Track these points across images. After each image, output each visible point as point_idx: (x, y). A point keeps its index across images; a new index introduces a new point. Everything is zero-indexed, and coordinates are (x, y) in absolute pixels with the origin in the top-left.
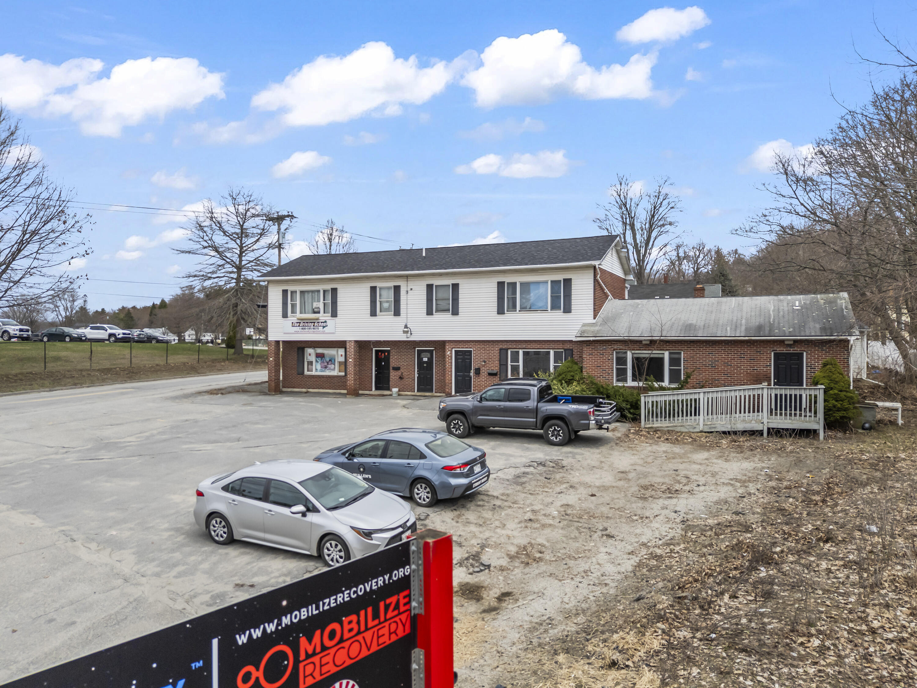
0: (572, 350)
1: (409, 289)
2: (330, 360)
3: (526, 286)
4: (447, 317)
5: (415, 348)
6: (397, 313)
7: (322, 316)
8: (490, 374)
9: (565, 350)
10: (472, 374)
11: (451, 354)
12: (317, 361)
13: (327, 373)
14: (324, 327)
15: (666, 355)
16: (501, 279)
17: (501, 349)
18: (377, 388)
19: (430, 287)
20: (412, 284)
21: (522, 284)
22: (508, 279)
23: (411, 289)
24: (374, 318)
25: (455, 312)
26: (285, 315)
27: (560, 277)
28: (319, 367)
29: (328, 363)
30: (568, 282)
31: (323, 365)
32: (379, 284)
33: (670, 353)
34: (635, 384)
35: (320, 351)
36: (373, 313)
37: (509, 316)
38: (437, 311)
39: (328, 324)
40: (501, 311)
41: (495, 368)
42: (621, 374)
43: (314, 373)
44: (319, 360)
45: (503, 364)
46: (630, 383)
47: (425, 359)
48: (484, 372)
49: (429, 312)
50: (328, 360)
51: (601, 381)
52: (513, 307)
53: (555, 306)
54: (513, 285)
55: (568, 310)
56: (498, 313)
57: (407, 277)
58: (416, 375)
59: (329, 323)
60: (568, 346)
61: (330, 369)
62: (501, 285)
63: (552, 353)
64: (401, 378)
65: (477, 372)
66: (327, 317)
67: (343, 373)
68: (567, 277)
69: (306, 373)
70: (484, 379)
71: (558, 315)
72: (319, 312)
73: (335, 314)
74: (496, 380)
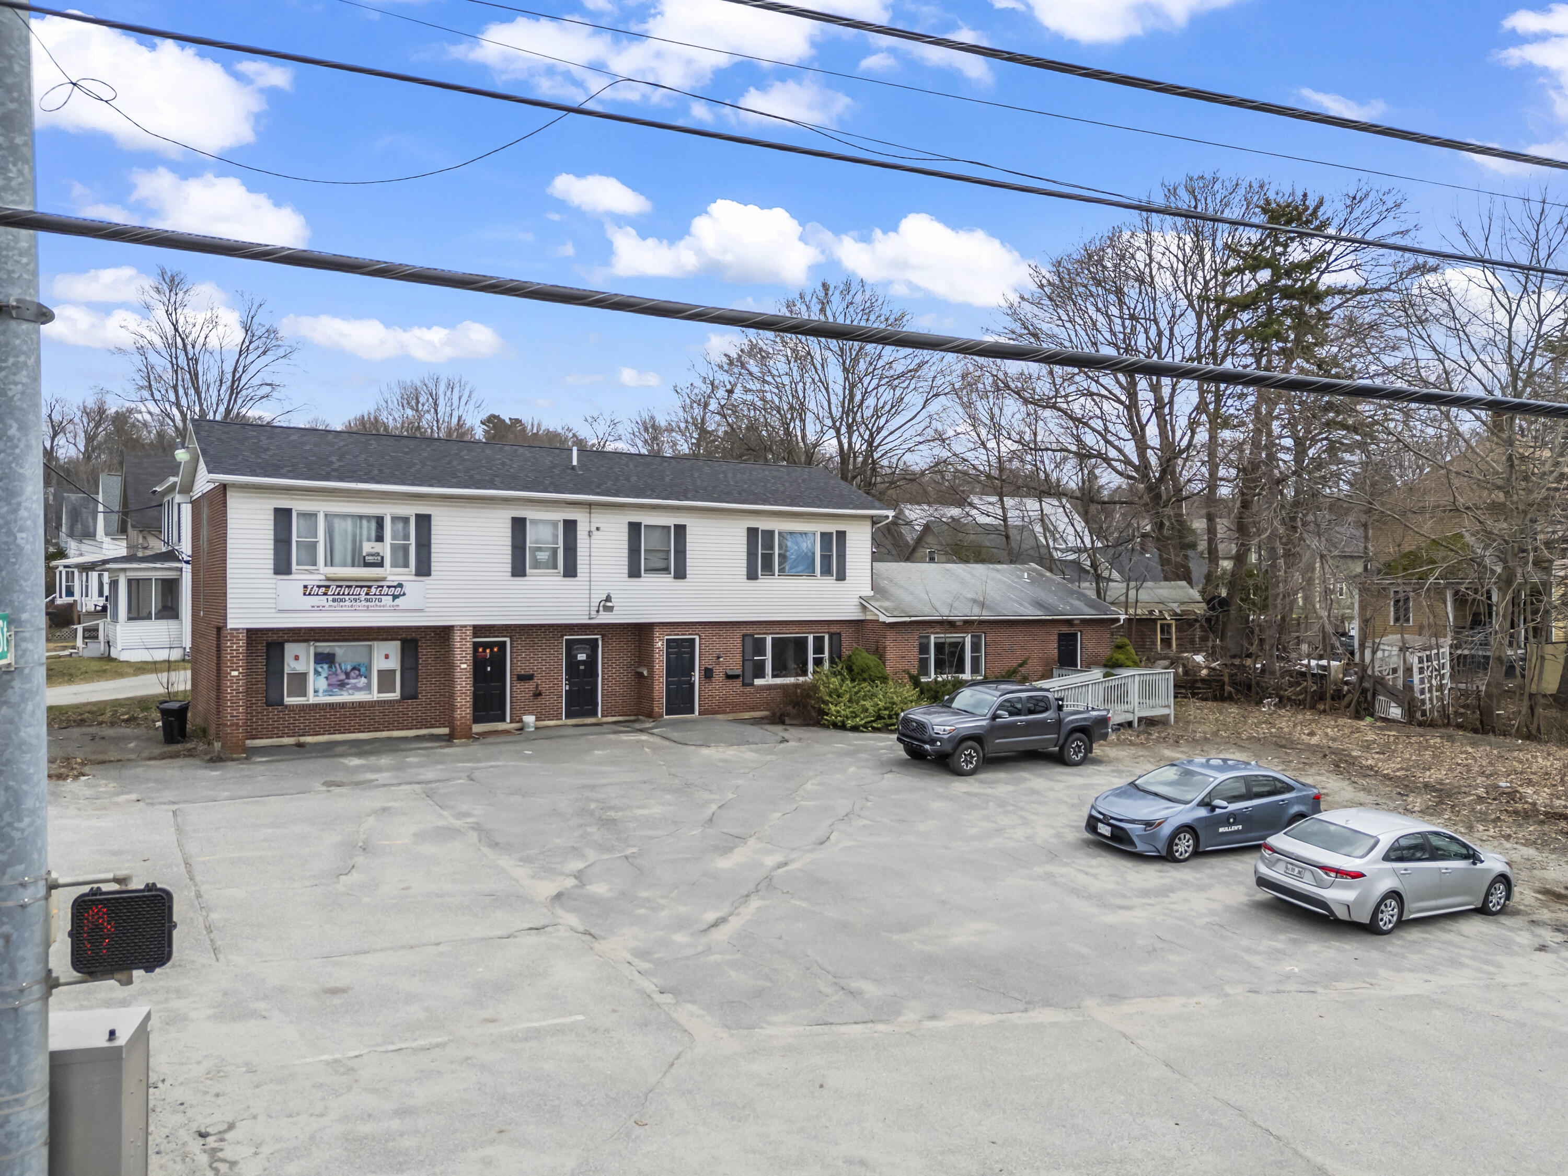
0: (839, 634)
1: (593, 529)
2: (354, 669)
3: (785, 538)
4: (665, 582)
5: (563, 637)
6: (570, 571)
7: (390, 573)
8: (729, 677)
9: (831, 636)
10: (696, 677)
11: (659, 643)
12: (317, 673)
13: (344, 697)
14: (395, 597)
15: (968, 639)
16: (754, 524)
17: (744, 636)
18: (478, 719)
19: (634, 528)
20: (600, 519)
21: (781, 534)
22: (763, 525)
23: (598, 529)
24: (519, 581)
25: (681, 574)
26: (282, 567)
27: (832, 527)
29: (347, 675)
30: (842, 535)
31: (334, 680)
32: (529, 514)
33: (972, 636)
34: (939, 678)
35: (325, 647)
36: (518, 570)
37: (765, 583)
38: (646, 571)
39: (405, 590)
40: (752, 575)
41: (736, 665)
42: (924, 669)
43: (312, 699)
45: (747, 660)
46: (934, 677)
47: (582, 657)
48: (719, 674)
49: (634, 572)
50: (349, 668)
52: (768, 567)
53: (826, 571)
54: (768, 537)
55: (841, 577)
56: (748, 578)
57: (590, 505)
58: (565, 687)
59: (407, 588)
60: (834, 629)
62: (752, 533)
63: (811, 638)
64: (538, 694)
65: (708, 674)
66: (405, 576)
67: (396, 695)
68: (841, 528)
69: (289, 700)
70: (720, 688)
71: (829, 583)
72: (381, 564)
73: (424, 569)
74: (737, 685)
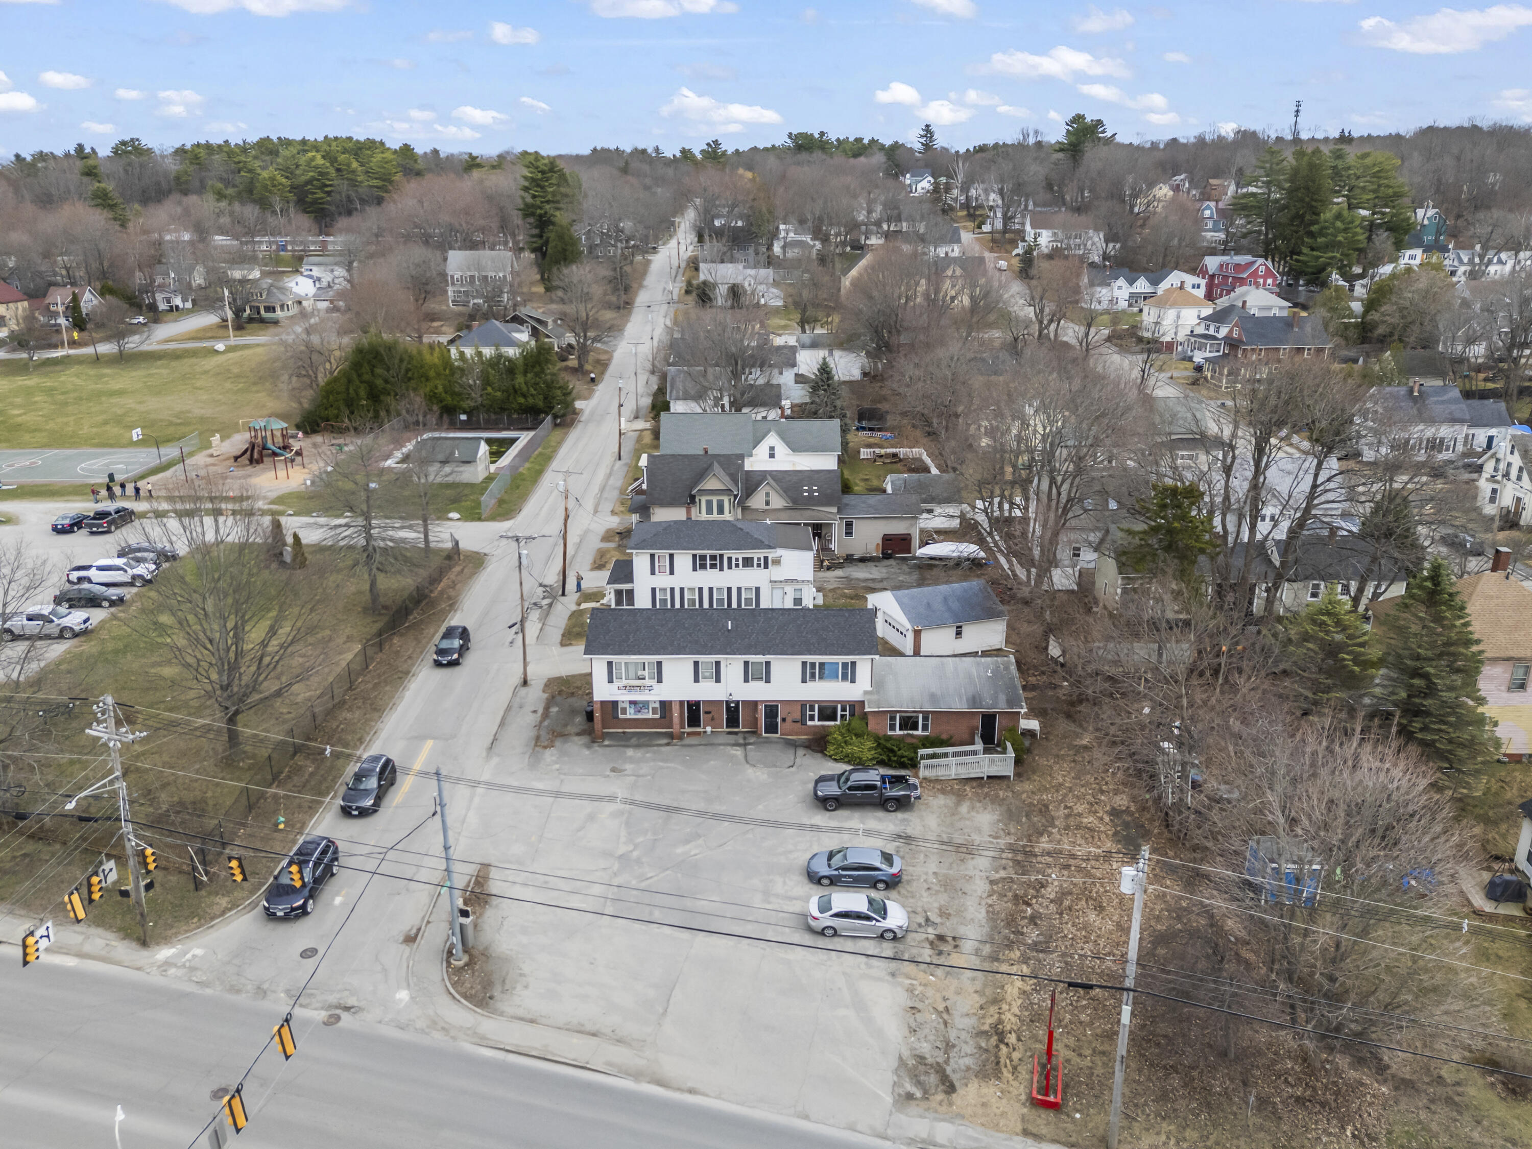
0: (853, 706)
1: (728, 663)
3: (822, 665)
4: (762, 684)
5: (725, 704)
6: (718, 680)
7: (647, 682)
9: (849, 706)
10: (779, 720)
11: (761, 708)
12: (630, 707)
13: (639, 716)
14: (649, 690)
15: (920, 716)
16: (805, 659)
17: (803, 706)
18: (689, 726)
19: (746, 663)
20: (731, 659)
21: (820, 663)
22: (810, 660)
23: (730, 663)
24: (697, 684)
25: (768, 681)
26: (611, 681)
27: (848, 659)
28: (633, 712)
29: (641, 708)
30: (854, 663)
31: (637, 710)
32: (701, 659)
33: (923, 715)
34: (902, 733)
36: (696, 680)
37: (810, 684)
38: (751, 680)
40: (804, 681)
41: (798, 717)
42: (892, 728)
43: (627, 716)
44: (633, 706)
45: (803, 714)
46: (898, 732)
47: (733, 711)
48: (789, 720)
49: (746, 680)
50: (641, 706)
51: (881, 733)
52: (813, 677)
53: (844, 678)
54: (813, 665)
55: (853, 681)
56: (801, 683)
57: (726, 654)
58: (725, 717)
59: (654, 687)
60: (851, 704)
62: (804, 664)
63: (839, 707)
64: (713, 719)
65: (784, 720)
66: (653, 682)
67: (658, 716)
68: (854, 660)
70: (788, 725)
71: (847, 684)
72: (644, 679)
73: (660, 680)
74: (799, 725)
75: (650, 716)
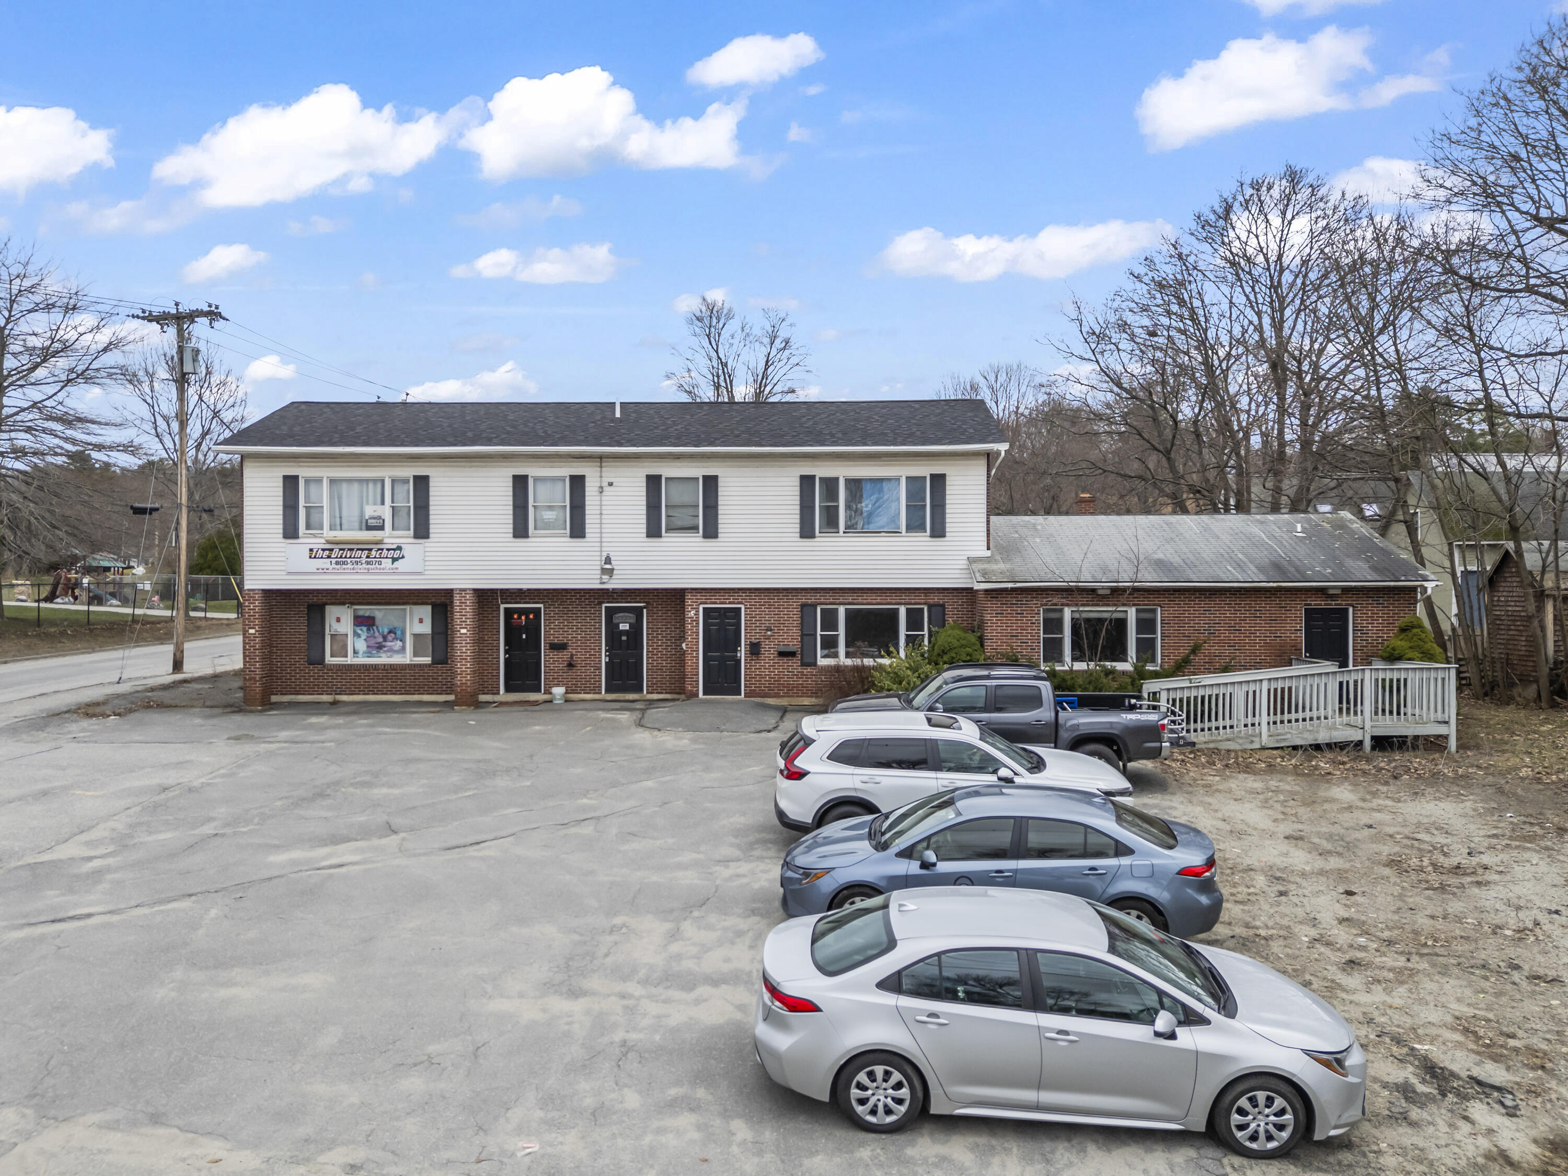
0: (943, 606)
1: (605, 484)
2: (390, 632)
3: (855, 485)
4: (692, 542)
5: (600, 603)
6: (578, 530)
8: (783, 654)
9: (930, 607)
10: (742, 653)
11: (695, 614)
12: (356, 635)
13: (383, 659)
14: (394, 560)
15: (1132, 615)
16: (808, 470)
17: (801, 606)
18: (508, 689)
19: (653, 482)
20: (611, 473)
21: (848, 481)
22: (822, 471)
23: (611, 484)
24: (521, 542)
25: (711, 532)
26: (290, 534)
27: (924, 470)
28: (361, 645)
29: (385, 638)
30: (939, 481)
31: (372, 642)
32: (532, 471)
33: (1138, 611)
35: (365, 610)
36: (521, 531)
37: (824, 543)
38: (667, 530)
39: (404, 552)
40: (807, 532)
41: (792, 640)
42: (1053, 649)
43: (350, 660)
44: (363, 631)
45: (807, 635)
46: (1070, 664)
47: (624, 627)
48: (769, 650)
49: (653, 531)
50: (386, 631)
52: (831, 522)
53: (915, 525)
54: (830, 485)
55: (939, 531)
56: (801, 537)
57: (601, 458)
58: (604, 659)
59: (406, 551)
60: (935, 599)
61: (391, 650)
62: (807, 482)
63: (902, 611)
64: (573, 665)
65: (755, 649)
67: (427, 660)
68: (938, 470)
69: (329, 660)
70: (769, 664)
71: (921, 542)
72: (382, 528)
73: (422, 531)
74: (794, 664)
75: (407, 658)
